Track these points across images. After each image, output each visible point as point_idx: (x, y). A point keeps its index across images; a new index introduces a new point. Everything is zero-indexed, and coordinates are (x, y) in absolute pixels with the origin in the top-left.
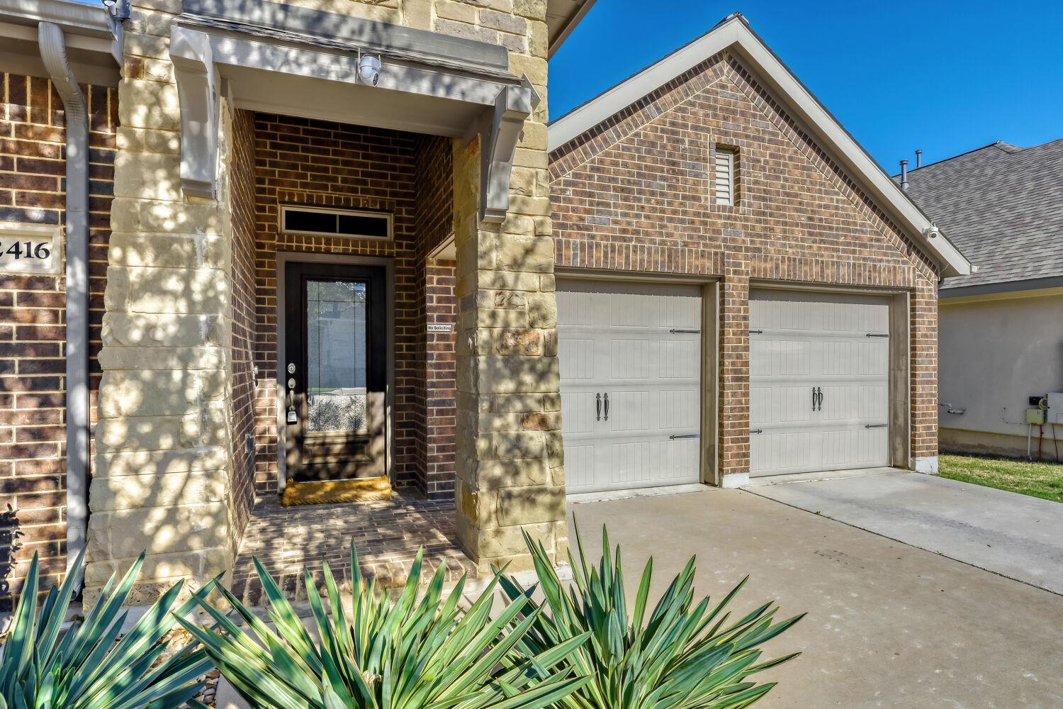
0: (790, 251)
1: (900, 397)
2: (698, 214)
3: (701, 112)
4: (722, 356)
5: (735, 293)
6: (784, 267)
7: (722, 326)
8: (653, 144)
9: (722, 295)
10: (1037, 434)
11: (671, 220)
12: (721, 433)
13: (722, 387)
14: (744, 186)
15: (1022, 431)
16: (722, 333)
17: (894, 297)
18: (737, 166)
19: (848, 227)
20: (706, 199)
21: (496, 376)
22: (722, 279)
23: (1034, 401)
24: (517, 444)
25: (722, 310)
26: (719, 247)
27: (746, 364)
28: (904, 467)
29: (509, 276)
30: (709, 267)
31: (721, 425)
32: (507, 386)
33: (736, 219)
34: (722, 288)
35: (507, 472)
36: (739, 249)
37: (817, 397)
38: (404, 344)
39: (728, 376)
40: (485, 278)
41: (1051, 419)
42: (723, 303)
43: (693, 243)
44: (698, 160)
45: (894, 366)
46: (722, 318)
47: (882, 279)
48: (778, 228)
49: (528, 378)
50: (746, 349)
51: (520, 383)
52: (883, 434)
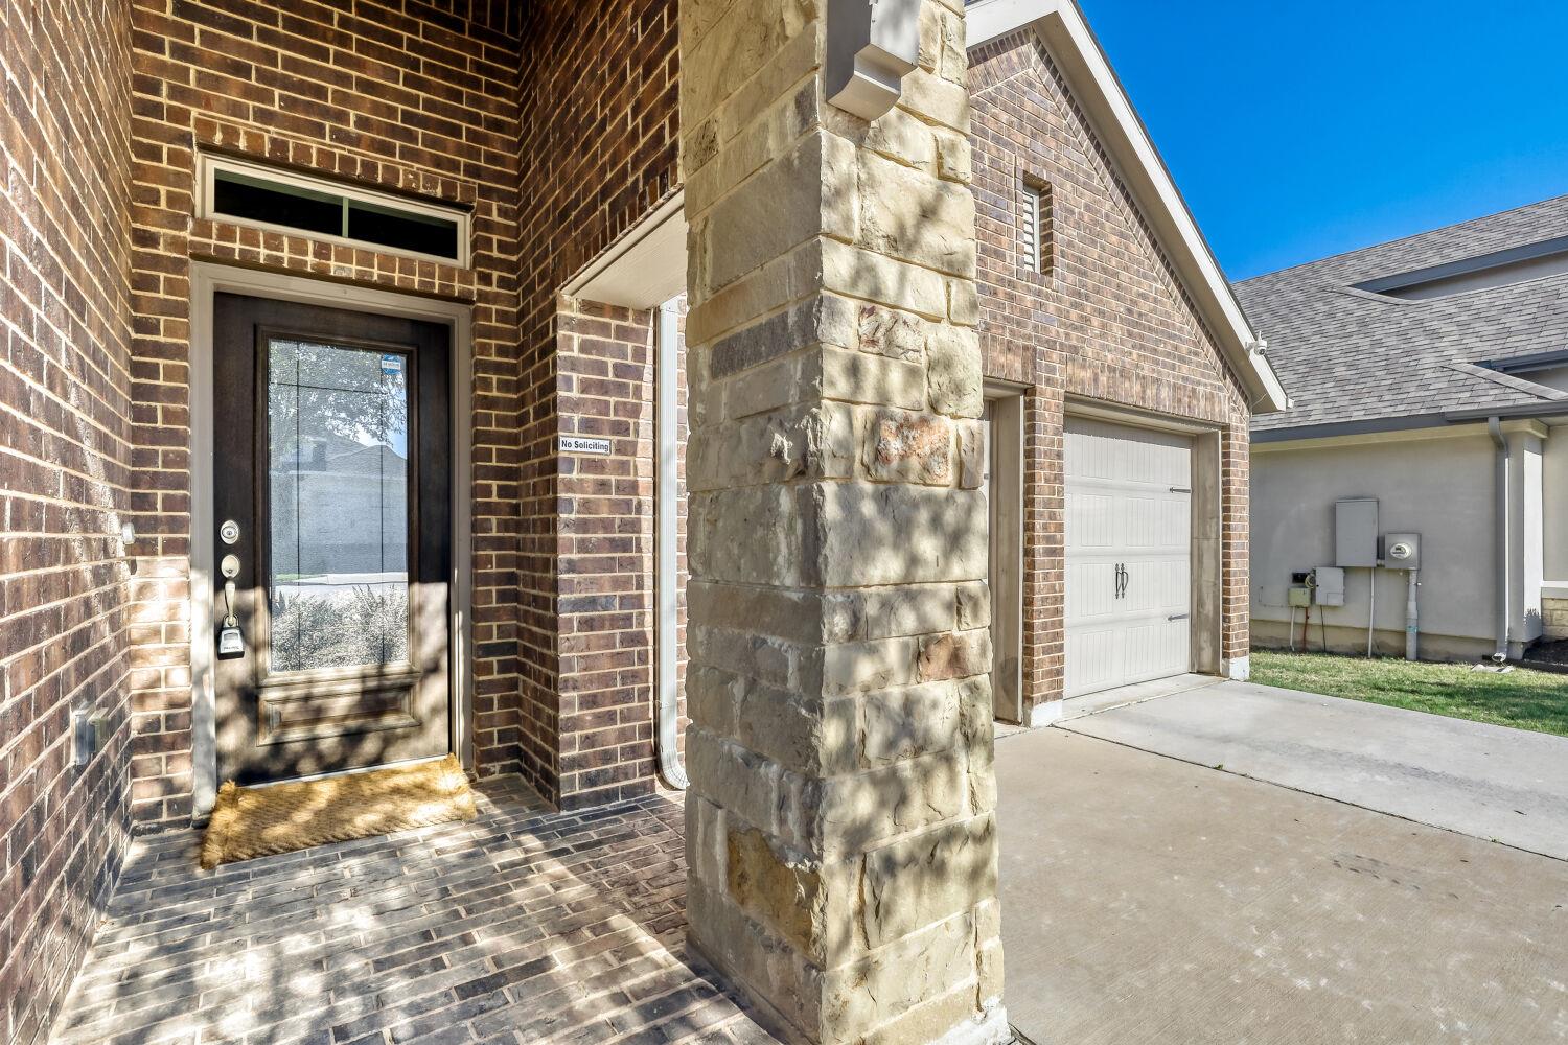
0: (1110, 357)
1: (1208, 577)
3: (1004, 117)
4: (1031, 515)
5: (1047, 413)
6: (1103, 379)
7: (1030, 466)
9: (1031, 417)
10: (1301, 619)
12: (1029, 639)
13: (1031, 565)
14: (1057, 249)
15: (1283, 615)
16: (1030, 478)
18: (1047, 215)
19: (1166, 330)
20: (1012, 257)
22: (1029, 391)
23: (1299, 578)
24: (906, 723)
25: (1030, 441)
26: (1029, 338)
27: (1060, 528)
28: (1213, 672)
29: (888, 270)
30: (1016, 370)
31: (1028, 627)
33: (1047, 296)
34: (1030, 405)
35: (882, 803)
36: (1051, 344)
38: (494, 484)
39: (1039, 547)
40: (837, 264)
41: (1320, 600)
42: (1031, 429)
43: (998, 327)
44: (1000, 191)
45: (1198, 536)
46: (1030, 454)
48: (1096, 321)
49: (928, 546)
50: (1061, 504)
51: (913, 561)
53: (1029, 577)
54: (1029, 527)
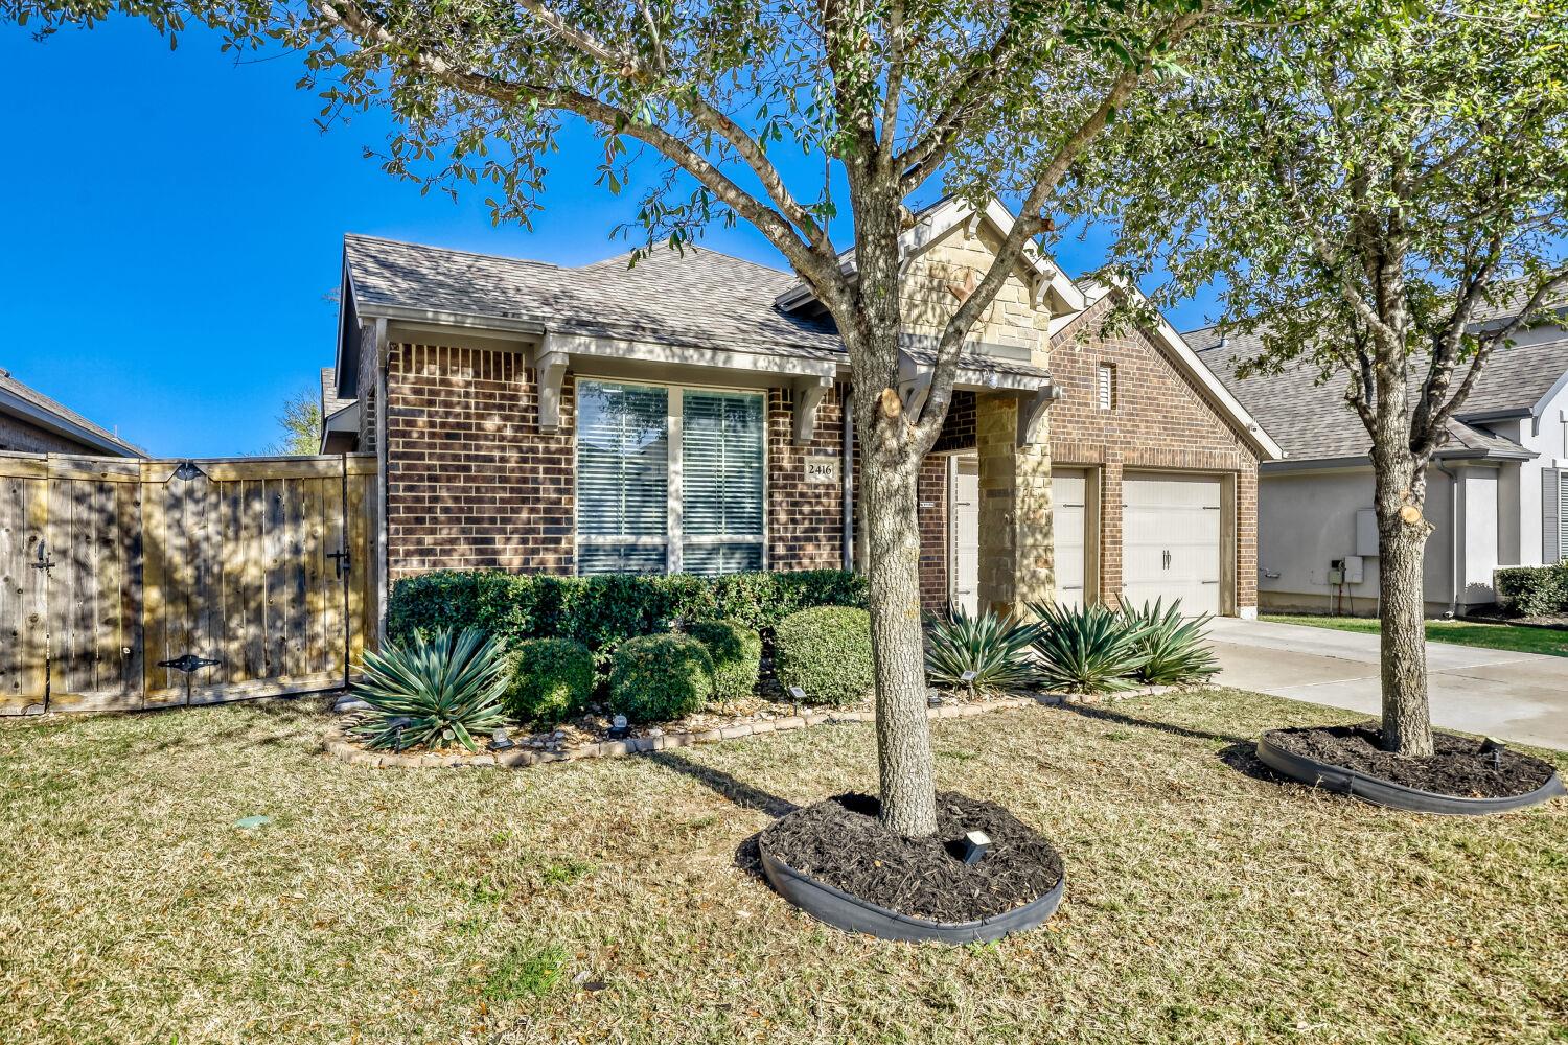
0: (1151, 443)
1: (1229, 559)
2: (1087, 417)
4: (1103, 525)
5: (1112, 476)
6: (1146, 456)
7: (1103, 502)
8: (1059, 365)
9: (1104, 478)
10: (1337, 593)
11: (1070, 422)
12: (1102, 585)
13: (1103, 549)
14: (1119, 393)
15: (1325, 591)
16: (1103, 507)
17: (1223, 477)
18: (1114, 378)
19: (1192, 422)
20: (1093, 404)
21: (1024, 536)
22: (1103, 466)
23: (1335, 564)
24: (1034, 574)
25: (1103, 490)
26: (1102, 441)
27: (1120, 531)
28: (1231, 615)
29: (1030, 479)
30: (1095, 457)
31: (1102, 578)
32: (1029, 541)
33: (1113, 419)
34: (1103, 472)
35: (1029, 591)
36: (1115, 442)
37: (1167, 558)
39: (1108, 540)
40: (1019, 480)
41: (1347, 580)
42: (1104, 484)
43: (1085, 439)
44: (1088, 374)
45: (1224, 534)
46: (1103, 496)
47: (1217, 463)
48: (1142, 425)
49: (1039, 537)
50: (1120, 519)
51: (1036, 540)
52: (1216, 587)
53: (1103, 555)
54: (1103, 531)
